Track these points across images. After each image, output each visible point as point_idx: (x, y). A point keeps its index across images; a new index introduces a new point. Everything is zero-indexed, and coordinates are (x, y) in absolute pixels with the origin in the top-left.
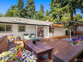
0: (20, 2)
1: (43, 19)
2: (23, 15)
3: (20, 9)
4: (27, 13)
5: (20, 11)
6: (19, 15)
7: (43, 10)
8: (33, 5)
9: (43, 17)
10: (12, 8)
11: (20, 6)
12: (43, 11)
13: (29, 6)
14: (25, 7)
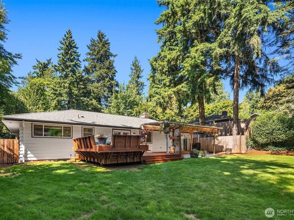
0: (67, 53)
1: (136, 109)
2: (76, 95)
3: (66, 76)
4: (90, 87)
5: (68, 81)
6: (65, 95)
7: (138, 77)
8: (107, 63)
9: (137, 105)
10: (38, 71)
11: (67, 67)
12: (140, 80)
13: (95, 67)
14: (83, 68)
